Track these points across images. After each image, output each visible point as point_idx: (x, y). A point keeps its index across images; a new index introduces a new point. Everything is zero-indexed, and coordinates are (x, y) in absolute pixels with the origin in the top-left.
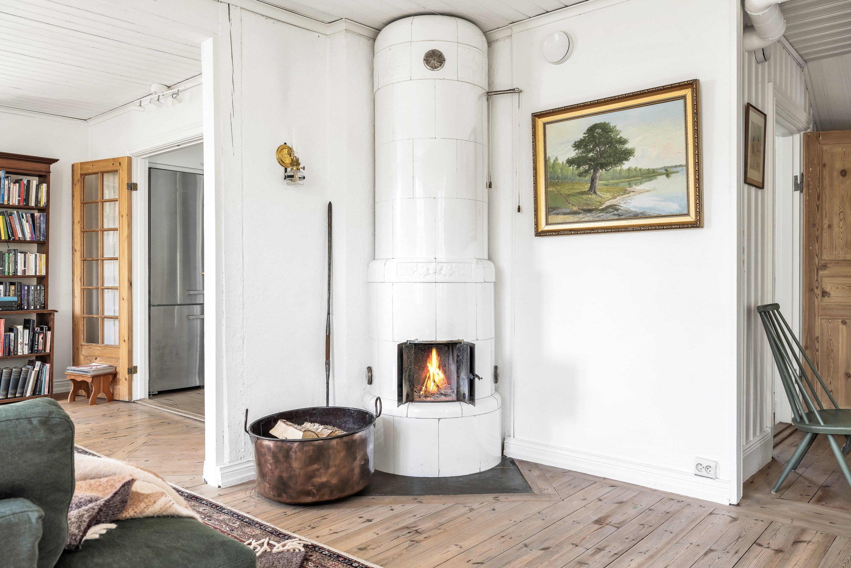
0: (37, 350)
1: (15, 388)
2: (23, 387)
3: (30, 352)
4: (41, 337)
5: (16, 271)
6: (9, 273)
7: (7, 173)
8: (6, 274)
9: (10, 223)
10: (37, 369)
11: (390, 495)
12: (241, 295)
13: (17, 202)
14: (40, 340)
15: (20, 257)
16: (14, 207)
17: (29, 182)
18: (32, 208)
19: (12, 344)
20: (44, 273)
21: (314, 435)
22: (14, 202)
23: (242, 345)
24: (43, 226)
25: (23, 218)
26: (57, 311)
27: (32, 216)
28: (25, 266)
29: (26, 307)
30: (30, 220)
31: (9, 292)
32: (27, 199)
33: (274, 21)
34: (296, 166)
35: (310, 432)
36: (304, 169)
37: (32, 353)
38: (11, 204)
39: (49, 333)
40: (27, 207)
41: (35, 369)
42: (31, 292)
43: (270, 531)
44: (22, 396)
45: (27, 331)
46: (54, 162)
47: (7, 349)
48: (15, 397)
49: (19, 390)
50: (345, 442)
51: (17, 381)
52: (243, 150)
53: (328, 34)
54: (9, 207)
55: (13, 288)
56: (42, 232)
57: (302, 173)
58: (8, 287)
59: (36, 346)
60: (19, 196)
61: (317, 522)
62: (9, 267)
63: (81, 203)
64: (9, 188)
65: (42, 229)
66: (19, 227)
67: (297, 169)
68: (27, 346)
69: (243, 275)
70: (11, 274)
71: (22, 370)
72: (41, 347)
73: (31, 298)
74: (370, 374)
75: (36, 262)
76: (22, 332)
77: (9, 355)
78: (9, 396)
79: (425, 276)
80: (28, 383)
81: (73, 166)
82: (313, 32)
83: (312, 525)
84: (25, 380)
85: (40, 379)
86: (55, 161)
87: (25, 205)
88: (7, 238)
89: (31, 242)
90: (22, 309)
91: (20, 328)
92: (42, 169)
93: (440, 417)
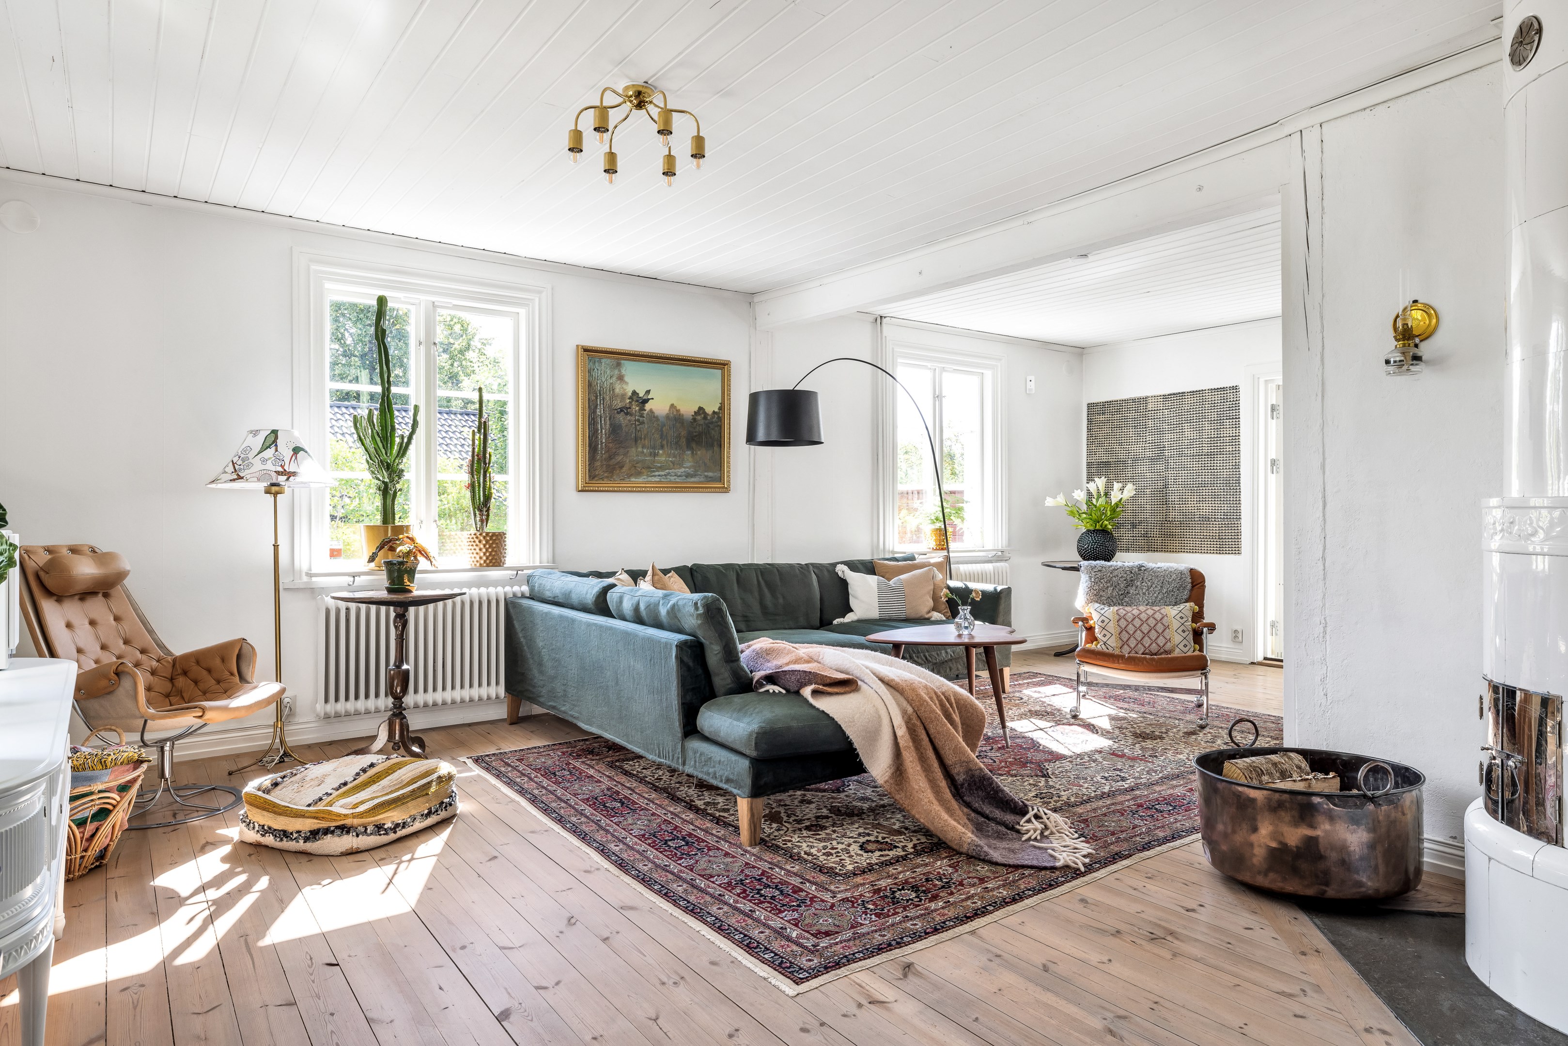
23: (1322, 635)
33: (1388, 104)
52: (1325, 338)
69: (1324, 529)
93: (1491, 856)
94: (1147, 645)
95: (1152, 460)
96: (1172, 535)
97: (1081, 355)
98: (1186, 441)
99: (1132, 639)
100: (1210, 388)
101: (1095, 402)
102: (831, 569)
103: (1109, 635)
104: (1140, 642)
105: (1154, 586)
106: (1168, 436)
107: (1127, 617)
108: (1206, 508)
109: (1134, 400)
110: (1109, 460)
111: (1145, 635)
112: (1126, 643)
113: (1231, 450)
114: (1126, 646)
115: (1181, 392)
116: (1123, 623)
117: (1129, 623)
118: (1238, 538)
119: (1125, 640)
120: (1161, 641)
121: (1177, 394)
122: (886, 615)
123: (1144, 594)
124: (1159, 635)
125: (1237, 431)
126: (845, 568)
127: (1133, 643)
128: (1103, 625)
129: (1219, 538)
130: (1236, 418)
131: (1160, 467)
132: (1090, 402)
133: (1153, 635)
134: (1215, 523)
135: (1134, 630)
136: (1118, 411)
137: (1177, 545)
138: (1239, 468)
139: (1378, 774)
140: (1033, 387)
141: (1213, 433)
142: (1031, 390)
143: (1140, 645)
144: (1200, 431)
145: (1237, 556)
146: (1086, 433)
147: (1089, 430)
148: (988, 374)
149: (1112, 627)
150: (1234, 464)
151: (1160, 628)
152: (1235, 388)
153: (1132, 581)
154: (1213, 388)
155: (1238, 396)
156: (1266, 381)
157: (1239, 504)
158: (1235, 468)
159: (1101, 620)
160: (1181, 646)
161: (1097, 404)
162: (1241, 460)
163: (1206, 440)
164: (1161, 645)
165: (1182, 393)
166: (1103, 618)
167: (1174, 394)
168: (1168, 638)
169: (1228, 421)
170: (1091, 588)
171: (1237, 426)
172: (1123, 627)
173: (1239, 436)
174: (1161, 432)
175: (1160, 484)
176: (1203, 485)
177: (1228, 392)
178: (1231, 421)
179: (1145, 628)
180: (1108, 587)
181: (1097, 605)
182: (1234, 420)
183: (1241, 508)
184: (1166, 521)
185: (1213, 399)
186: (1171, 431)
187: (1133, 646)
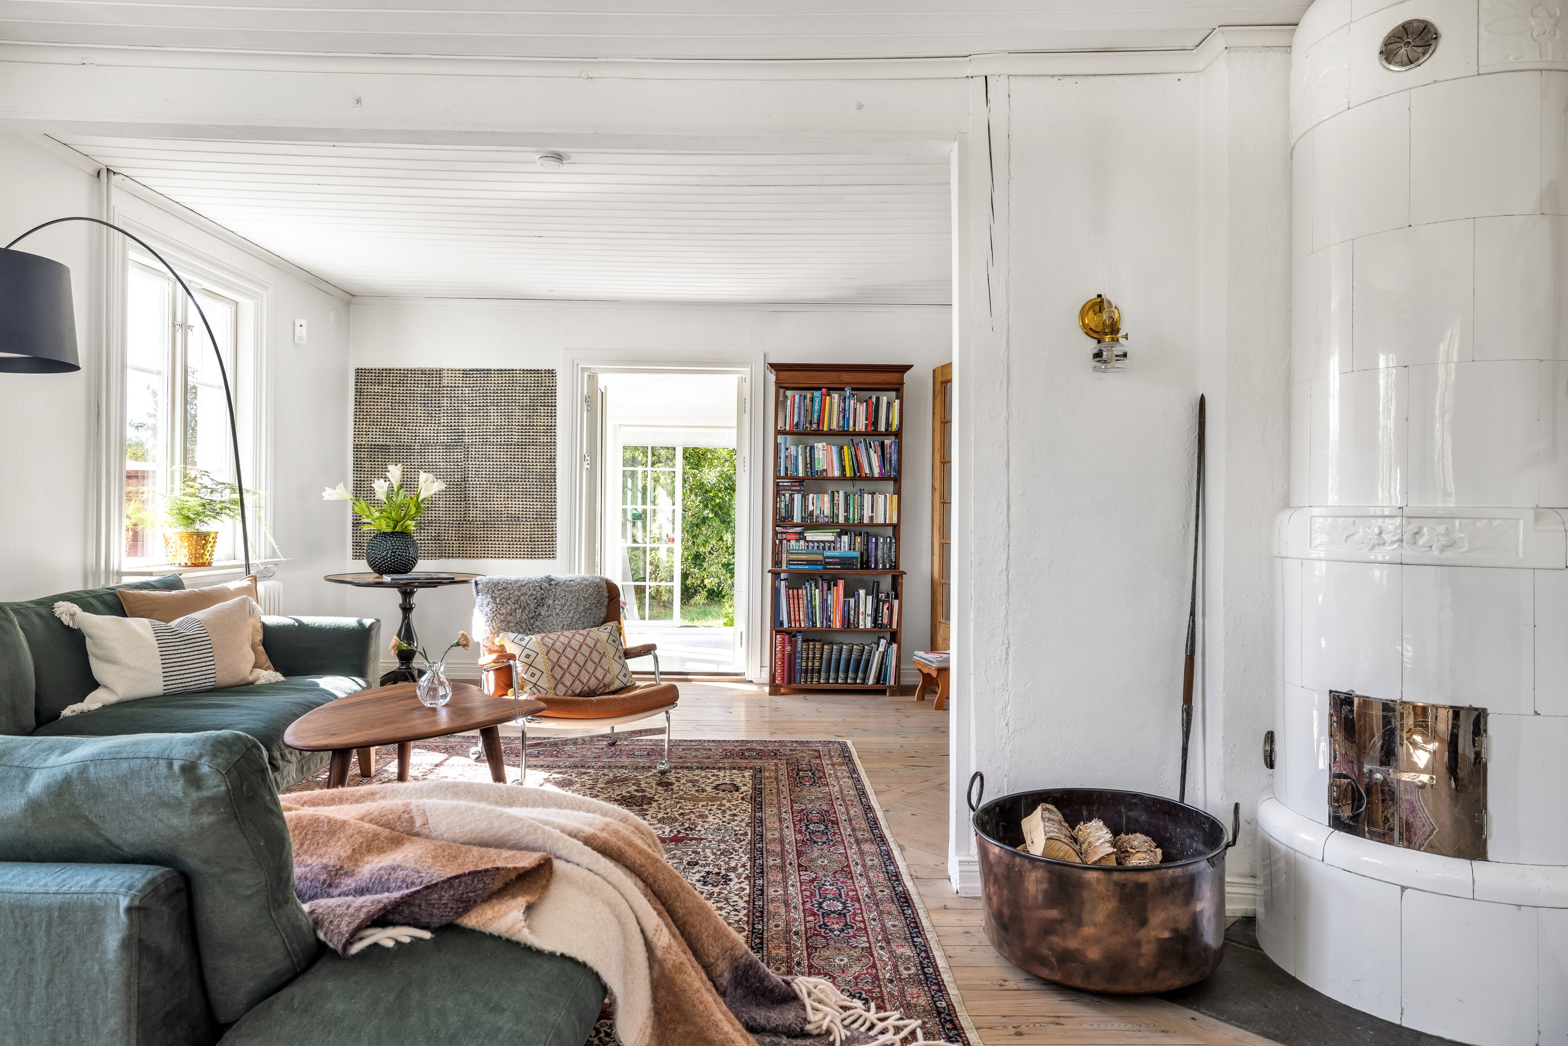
0: (881, 624)
1: (856, 671)
2: (865, 671)
3: (873, 625)
4: (885, 607)
5: (862, 518)
6: (854, 520)
7: (853, 389)
8: (851, 521)
9: (856, 455)
10: (881, 649)
11: (1238, 1026)
12: (1004, 571)
13: (864, 427)
14: (885, 610)
15: (867, 498)
16: (860, 434)
17: (878, 399)
18: (881, 434)
19: (852, 613)
20: (895, 521)
21: (1069, 850)
22: (861, 428)
23: (1004, 657)
24: (894, 457)
25: (871, 447)
26: (905, 573)
27: (882, 445)
28: (872, 512)
29: (873, 567)
30: (879, 449)
31: (854, 544)
32: (875, 423)
33: (1076, 79)
34: (1111, 334)
35: (1061, 843)
36: (1127, 338)
37: (875, 627)
38: (857, 430)
39: (896, 603)
40: (876, 433)
41: (880, 649)
42: (880, 546)
43: (940, 1010)
44: (864, 683)
45: (870, 598)
46: (908, 369)
47: (847, 618)
48: (856, 683)
49: (860, 675)
50: (1116, 883)
51: (858, 662)
52: (1010, 320)
53: (1201, 69)
54: (855, 434)
55: (858, 539)
56: (893, 465)
57: (1122, 345)
58: (853, 538)
59: (880, 618)
60: (866, 420)
61: (1038, 1025)
62: (854, 511)
63: (942, 422)
64: (855, 409)
65: (893, 462)
66: (866, 459)
67: (1113, 340)
68: (870, 618)
69: (1008, 536)
70: (856, 522)
71: (864, 648)
72: (886, 621)
73: (880, 553)
74: (1268, 748)
75: (885, 507)
76: (864, 599)
77: (848, 627)
78: (849, 681)
79: (1373, 547)
80: (871, 667)
81: (934, 371)
82: (1165, 76)
83: (1023, 1027)
84: (868, 661)
85: (885, 664)
86: (909, 367)
87: (873, 430)
88: (852, 475)
89: (881, 478)
90: (869, 568)
91: (862, 592)
92: (894, 381)
93: (1405, 884)
94: (585, 681)
95: (447, 447)
96: (472, 538)
97: (348, 304)
98: (492, 428)
99: (567, 675)
100: (522, 368)
101: (367, 367)
102: (43, 611)
103: (538, 674)
104: (577, 678)
105: (568, 604)
106: (469, 420)
107: (555, 647)
108: (516, 506)
109: (423, 372)
110: (388, 443)
111: (582, 667)
112: (559, 681)
113: (545, 441)
114: (560, 686)
115: (486, 368)
116: (554, 656)
117: (560, 655)
118: (552, 541)
119: (558, 677)
120: (600, 673)
121: (480, 370)
122: (177, 685)
123: (558, 614)
124: (597, 665)
125: (553, 421)
126: (75, 608)
127: (568, 680)
128: (529, 661)
129: (531, 541)
130: (552, 406)
131: (458, 455)
132: (360, 367)
133: (590, 666)
134: (525, 523)
135: (568, 663)
136: (402, 383)
137: (479, 549)
138: (554, 462)
139: (1093, 805)
140: (304, 334)
141: (524, 421)
142: (301, 338)
143: (577, 682)
144: (509, 417)
145: (551, 561)
146: (353, 407)
147: (358, 403)
148: (247, 305)
149: (541, 662)
150: (549, 457)
151: (596, 657)
152: (551, 373)
153: (542, 599)
154: (525, 368)
155: (554, 381)
156: (582, 368)
157: (555, 502)
158: (550, 462)
159: (524, 654)
160: (621, 677)
161: (370, 371)
162: (557, 453)
163: (517, 428)
164: (601, 678)
165: (488, 370)
166: (526, 652)
167: (477, 370)
168: (606, 668)
169: (542, 408)
170: (496, 613)
171: (553, 415)
172: (555, 660)
173: (555, 426)
174: (460, 414)
175: (458, 476)
176: (513, 479)
177: (543, 375)
178: (546, 408)
179: (580, 659)
180: (516, 609)
181: (512, 635)
182: (550, 408)
183: (557, 507)
184: (464, 520)
185: (525, 382)
186: (473, 414)
187: (568, 684)
